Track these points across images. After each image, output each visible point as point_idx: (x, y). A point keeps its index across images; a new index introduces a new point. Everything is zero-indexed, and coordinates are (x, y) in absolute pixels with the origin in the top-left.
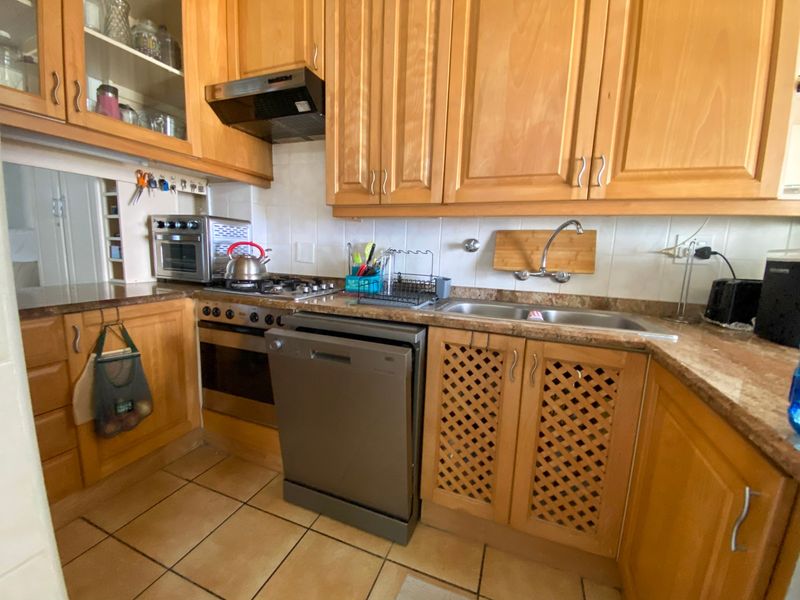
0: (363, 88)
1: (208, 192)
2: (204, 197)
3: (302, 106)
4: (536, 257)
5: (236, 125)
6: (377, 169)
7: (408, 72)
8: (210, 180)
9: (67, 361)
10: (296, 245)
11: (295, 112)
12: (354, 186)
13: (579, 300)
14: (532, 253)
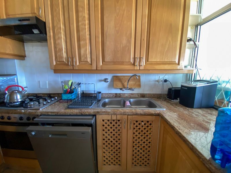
0: (62, 26)
3: (36, 31)
4: (126, 84)
5: (5, 36)
6: (71, 56)
7: (80, 24)
10: (39, 81)
12: (62, 63)
13: (137, 95)
14: (124, 83)
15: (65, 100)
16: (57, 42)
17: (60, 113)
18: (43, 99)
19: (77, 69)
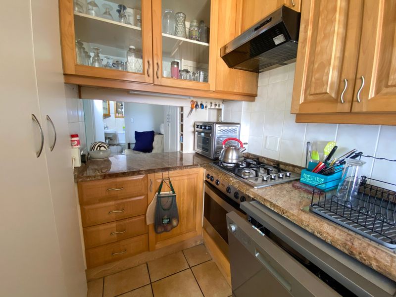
1: (222, 107)
2: (221, 109)
3: (279, 40)
5: (236, 67)
6: (352, 76)
8: (224, 101)
9: (147, 194)
10: (266, 137)
11: (273, 45)
12: (321, 96)
15: (305, 184)
16: (318, 49)
17: (288, 214)
18: (265, 169)
19: (364, 110)
